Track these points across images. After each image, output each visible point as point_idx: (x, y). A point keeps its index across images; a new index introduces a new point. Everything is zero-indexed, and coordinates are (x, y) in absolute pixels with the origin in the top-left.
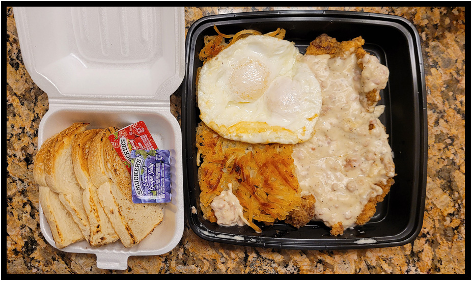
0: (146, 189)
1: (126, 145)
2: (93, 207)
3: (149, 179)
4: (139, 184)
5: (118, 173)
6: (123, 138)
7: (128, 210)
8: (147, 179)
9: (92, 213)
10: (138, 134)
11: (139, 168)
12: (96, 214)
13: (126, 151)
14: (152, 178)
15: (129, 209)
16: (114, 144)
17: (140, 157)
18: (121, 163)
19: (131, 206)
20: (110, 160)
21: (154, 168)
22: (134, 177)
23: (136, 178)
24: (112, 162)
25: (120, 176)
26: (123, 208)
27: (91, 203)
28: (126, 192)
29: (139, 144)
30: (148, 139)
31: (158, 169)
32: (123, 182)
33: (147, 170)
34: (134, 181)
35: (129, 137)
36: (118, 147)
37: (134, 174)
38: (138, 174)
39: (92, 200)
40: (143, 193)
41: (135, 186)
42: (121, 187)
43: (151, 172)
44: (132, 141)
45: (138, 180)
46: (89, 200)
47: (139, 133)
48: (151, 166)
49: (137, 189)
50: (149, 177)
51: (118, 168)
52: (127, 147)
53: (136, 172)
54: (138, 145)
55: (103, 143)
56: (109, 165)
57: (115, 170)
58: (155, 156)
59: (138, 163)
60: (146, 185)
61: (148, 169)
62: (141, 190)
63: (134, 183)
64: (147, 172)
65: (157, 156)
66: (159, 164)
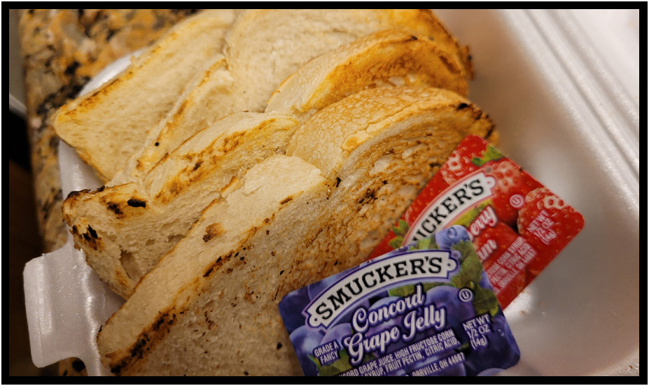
0: (343, 329)
1: (468, 203)
2: (206, 158)
3: (386, 324)
4: (354, 298)
5: (364, 209)
6: (488, 184)
7: (241, 295)
8: (384, 320)
9: (183, 164)
10: (525, 227)
11: (410, 276)
12: (184, 179)
13: (443, 211)
14: (393, 335)
15: (248, 297)
16: (455, 164)
17: (453, 264)
18: (399, 211)
19: (264, 300)
20: (400, 166)
21: (432, 327)
22: (373, 268)
23: (369, 280)
24: (396, 173)
25: (357, 221)
26: (242, 275)
27: (219, 144)
28: (309, 263)
29: (492, 244)
30: (521, 266)
31: (432, 344)
32: (338, 238)
33: (414, 309)
34: (359, 275)
35: (501, 202)
36: (448, 180)
37: (381, 265)
38: (388, 281)
39: (233, 143)
40: (326, 323)
41: (342, 285)
42: (321, 239)
43: (414, 325)
44: (490, 216)
45: (366, 291)
46: (230, 134)
47: (532, 228)
48: (435, 317)
49: (332, 298)
50: (391, 322)
51: (380, 203)
52: (461, 208)
53: (393, 271)
54: (484, 241)
55: (451, 113)
56: (382, 166)
57: (371, 195)
58: (477, 316)
59: (426, 266)
60: (361, 324)
61: (420, 311)
62: (335, 313)
63: (350, 279)
64: (408, 311)
65: (481, 321)
66: (455, 342)
